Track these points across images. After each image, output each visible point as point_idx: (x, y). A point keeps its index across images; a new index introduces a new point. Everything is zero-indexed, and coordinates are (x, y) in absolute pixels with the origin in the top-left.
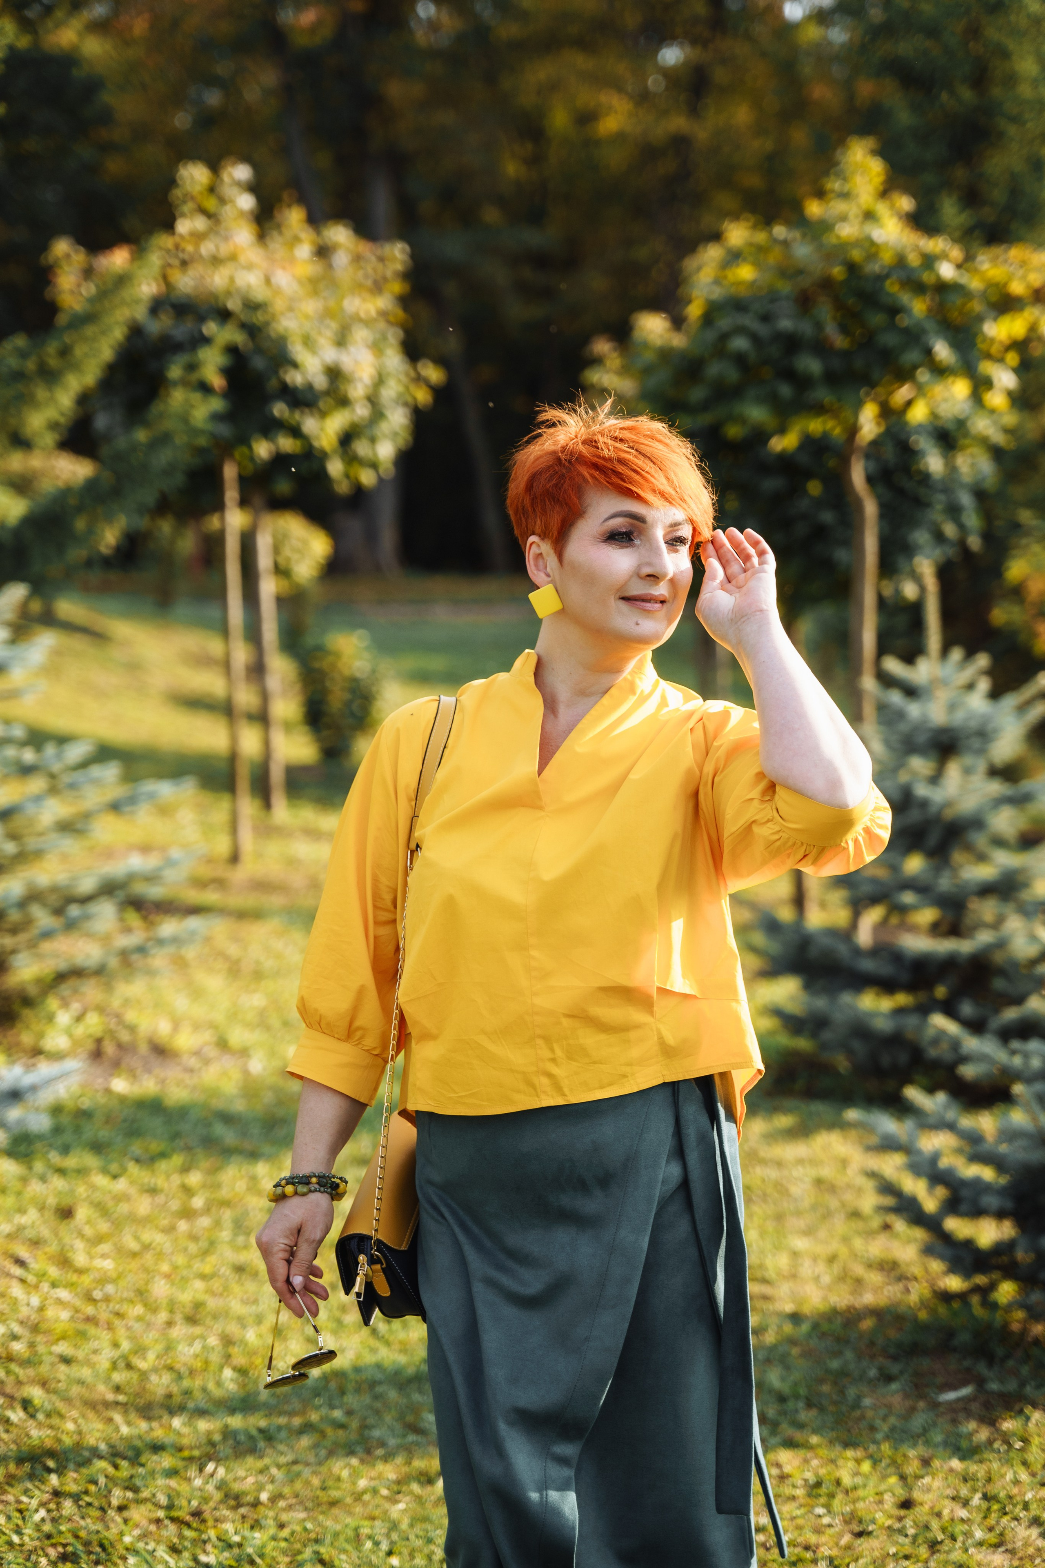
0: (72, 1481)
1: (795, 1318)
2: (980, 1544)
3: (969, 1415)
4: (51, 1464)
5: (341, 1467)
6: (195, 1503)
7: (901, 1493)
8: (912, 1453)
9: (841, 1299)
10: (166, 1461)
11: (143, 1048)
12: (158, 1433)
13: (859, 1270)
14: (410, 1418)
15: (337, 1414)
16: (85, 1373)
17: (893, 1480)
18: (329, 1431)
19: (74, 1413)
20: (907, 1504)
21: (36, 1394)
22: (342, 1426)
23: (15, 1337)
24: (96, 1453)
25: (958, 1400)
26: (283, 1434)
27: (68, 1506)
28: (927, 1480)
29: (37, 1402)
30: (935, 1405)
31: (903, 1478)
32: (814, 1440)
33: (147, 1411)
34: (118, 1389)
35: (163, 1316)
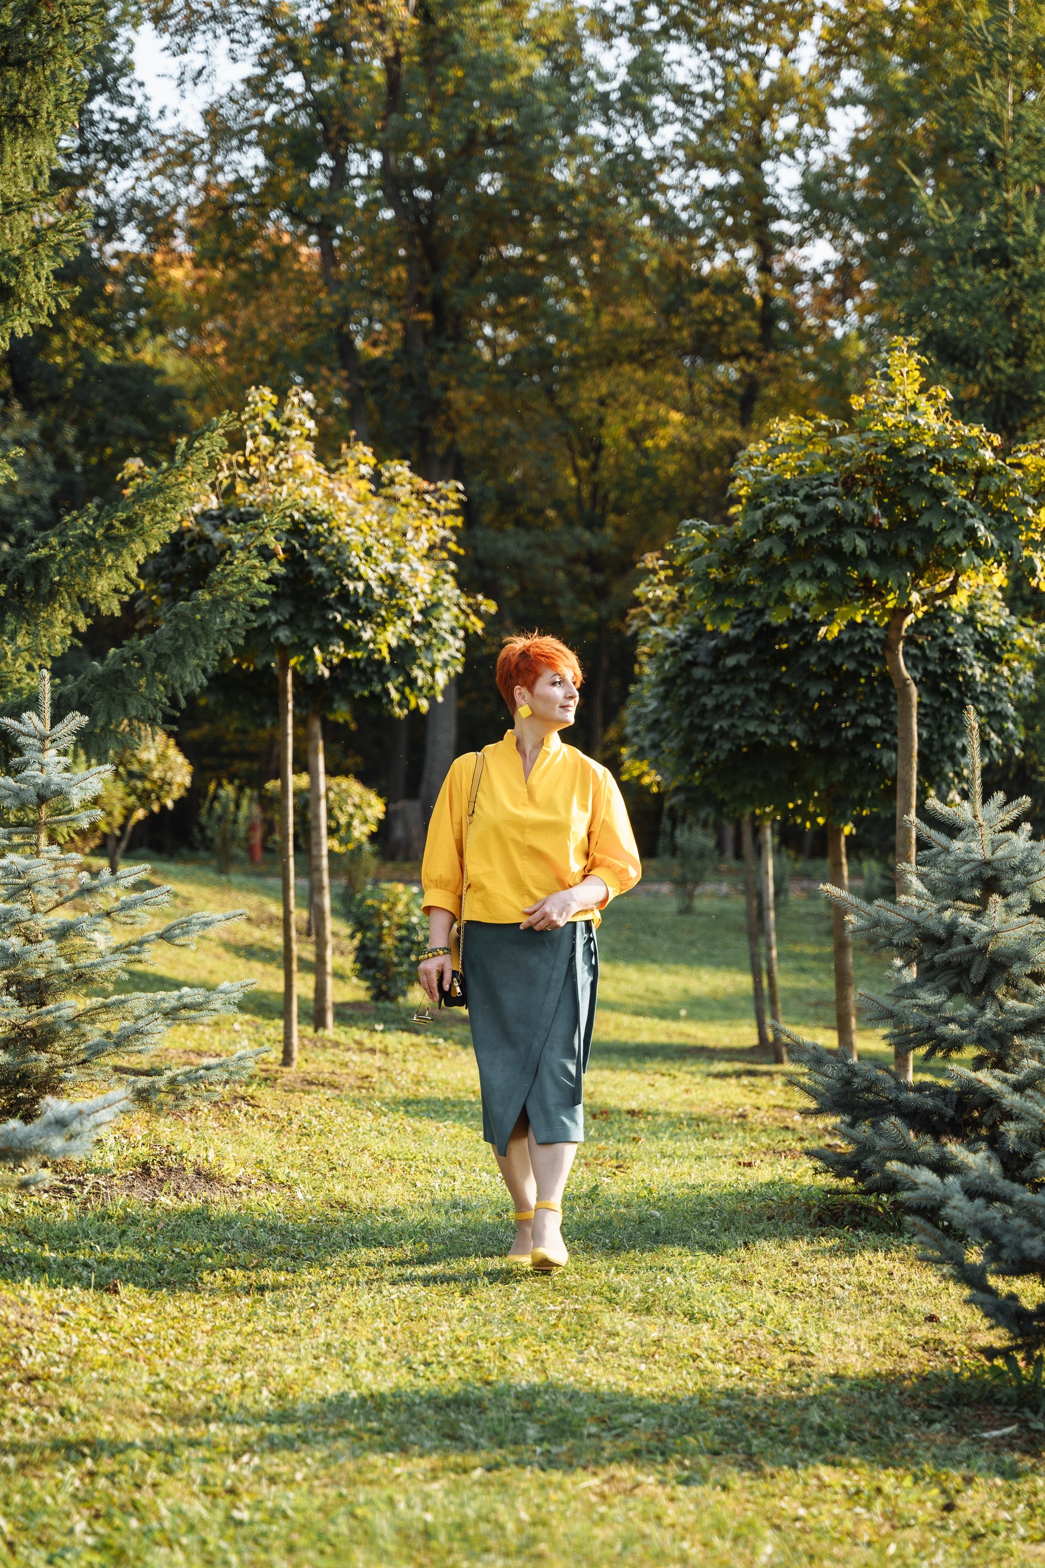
0: (107, 1464)
1: (837, 1378)
2: (1023, 1539)
3: (1012, 1447)
4: (86, 1450)
5: (376, 1459)
6: (229, 1483)
7: (942, 1501)
8: (953, 1472)
9: (886, 1365)
10: (202, 1452)
11: (190, 1173)
12: (194, 1433)
13: (904, 1348)
14: (447, 1430)
15: (375, 1425)
16: (125, 1391)
17: (935, 1492)
18: (366, 1437)
19: (110, 1418)
20: (949, 1507)
21: (74, 1402)
22: (379, 1433)
23: (56, 1364)
24: (131, 1445)
25: (1003, 1437)
26: (320, 1438)
27: (102, 1482)
28: (970, 1492)
29: (74, 1409)
30: (979, 1441)
31: (944, 1492)
32: (855, 1461)
33: (184, 1420)
34: (154, 1404)
35: (202, 1357)
